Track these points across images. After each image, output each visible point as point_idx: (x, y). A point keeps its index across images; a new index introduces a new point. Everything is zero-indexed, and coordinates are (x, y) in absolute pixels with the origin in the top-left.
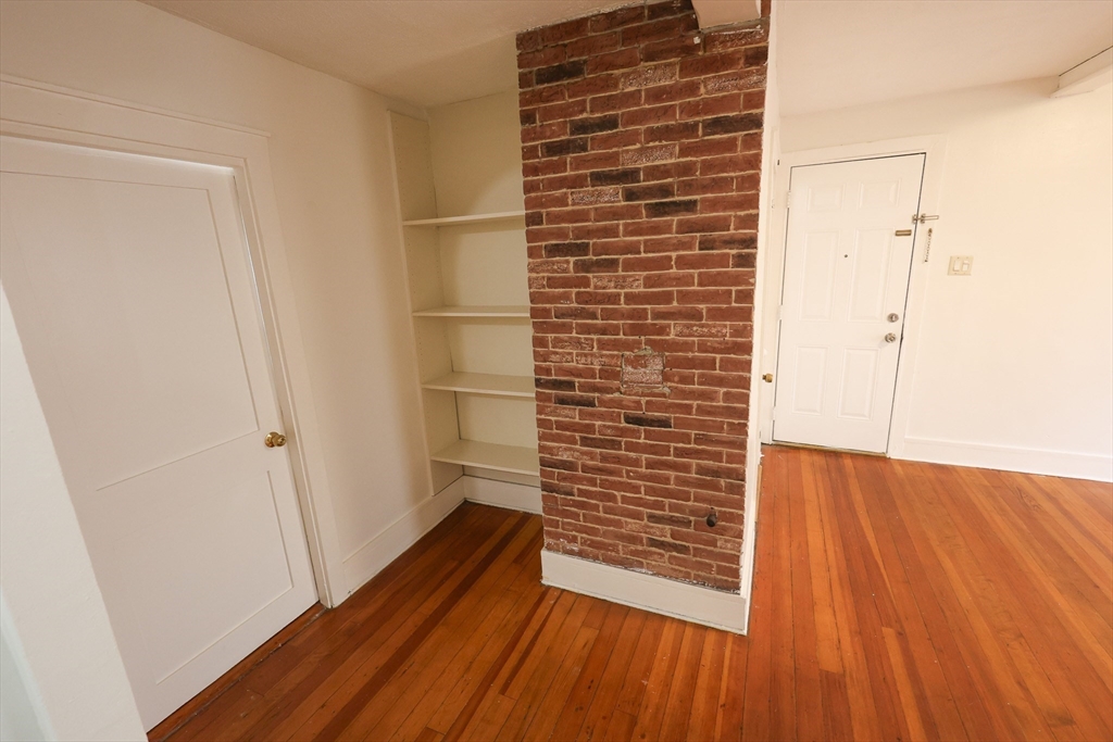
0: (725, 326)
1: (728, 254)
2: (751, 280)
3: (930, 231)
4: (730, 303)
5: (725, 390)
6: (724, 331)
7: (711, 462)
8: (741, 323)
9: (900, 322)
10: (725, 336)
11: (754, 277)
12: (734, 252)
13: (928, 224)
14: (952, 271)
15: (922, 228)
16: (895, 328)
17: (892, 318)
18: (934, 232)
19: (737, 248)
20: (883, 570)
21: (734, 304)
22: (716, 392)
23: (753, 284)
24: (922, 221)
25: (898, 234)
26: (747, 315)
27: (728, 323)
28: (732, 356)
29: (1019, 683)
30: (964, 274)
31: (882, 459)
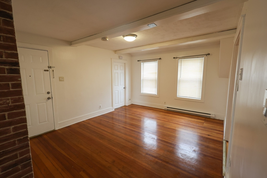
0: (8, 99)
1: (4, 68)
2: (19, 79)
3: (53, 70)
4: (10, 89)
5: (13, 126)
6: (8, 101)
7: (11, 161)
8: (17, 97)
9: (50, 94)
10: (9, 103)
11: (20, 78)
12: (7, 67)
13: (52, 69)
14: (60, 80)
15: (51, 70)
16: (49, 96)
17: (48, 93)
18: (54, 71)
19: (9, 66)
20: (71, 159)
21: (11, 89)
22: (8, 129)
23: (21, 81)
24: (51, 68)
25: (45, 70)
26: (20, 93)
27: (10, 98)
28: (15, 111)
29: (106, 161)
30: (63, 81)
31: (54, 131)
